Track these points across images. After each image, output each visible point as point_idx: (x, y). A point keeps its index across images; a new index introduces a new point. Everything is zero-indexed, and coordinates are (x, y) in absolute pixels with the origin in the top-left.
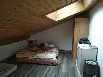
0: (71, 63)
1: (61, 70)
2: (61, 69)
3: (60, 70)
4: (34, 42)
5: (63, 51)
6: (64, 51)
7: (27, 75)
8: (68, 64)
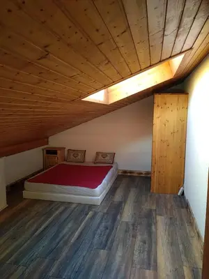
0: (146, 201)
1: (121, 217)
2: (121, 214)
3: (119, 217)
4: (59, 152)
5: (129, 174)
6: (131, 172)
7: (43, 227)
8: (138, 203)
